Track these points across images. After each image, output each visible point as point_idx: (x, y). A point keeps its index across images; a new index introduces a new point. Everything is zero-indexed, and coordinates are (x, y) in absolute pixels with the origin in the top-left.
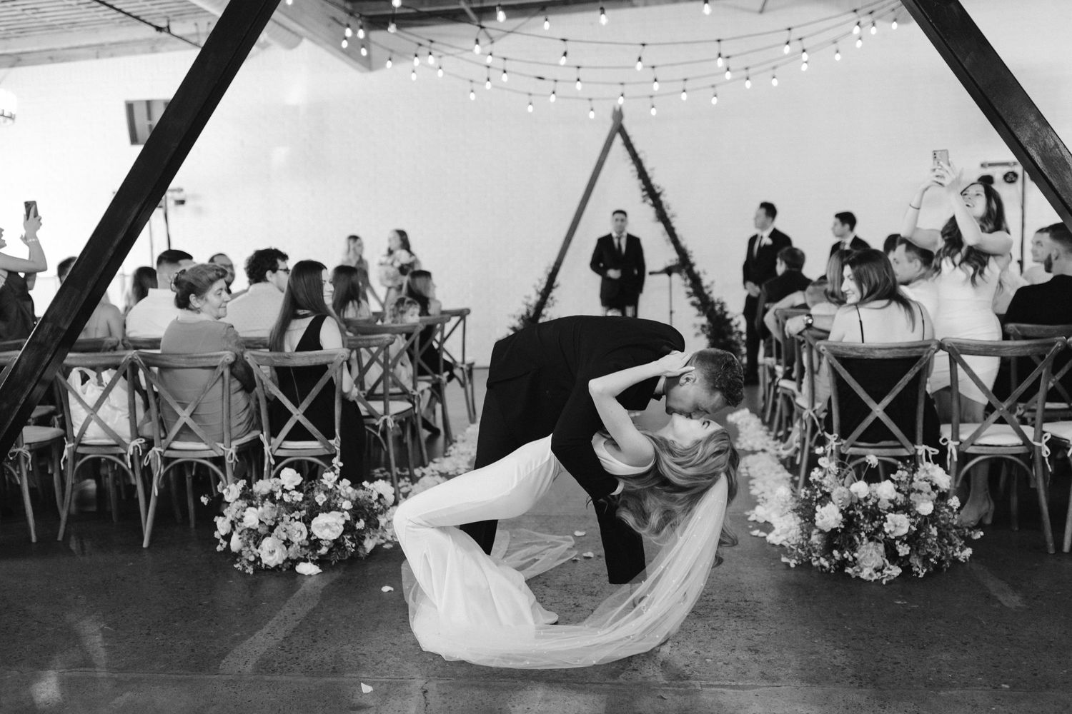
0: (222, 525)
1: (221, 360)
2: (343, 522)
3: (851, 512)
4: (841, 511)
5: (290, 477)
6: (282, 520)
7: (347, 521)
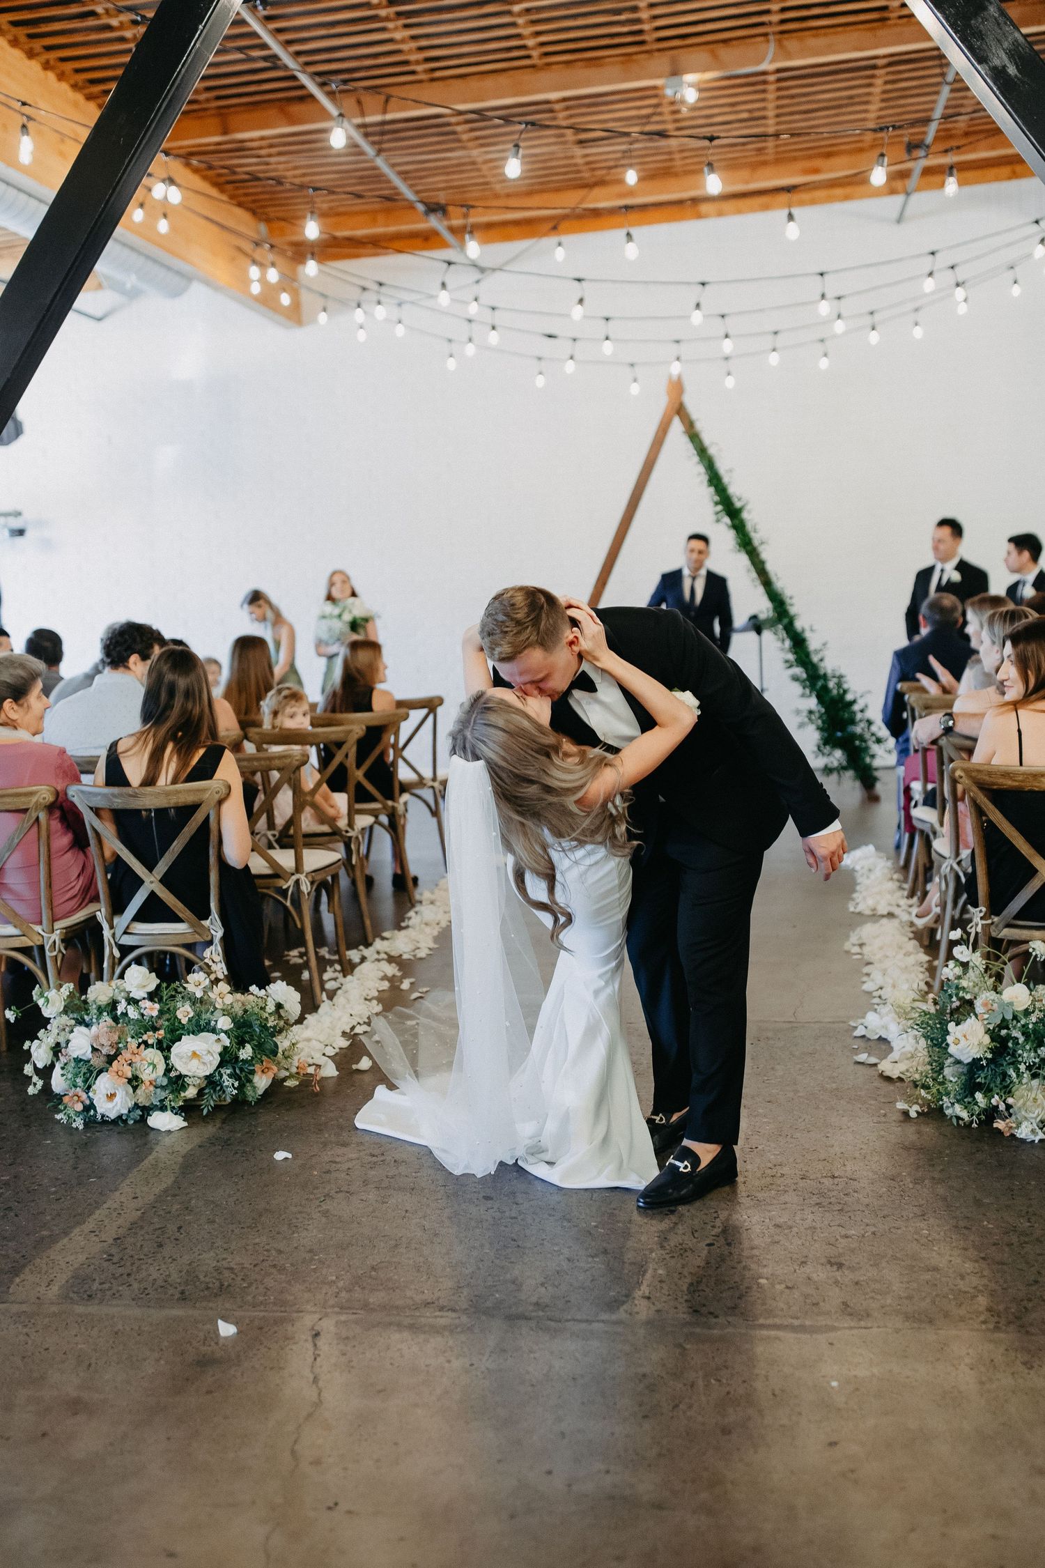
0: (40, 1052)
1: (34, 799)
2: (219, 1049)
3: (1004, 1032)
4: (988, 1031)
5: (140, 980)
6: (126, 1047)
7: (225, 1048)
